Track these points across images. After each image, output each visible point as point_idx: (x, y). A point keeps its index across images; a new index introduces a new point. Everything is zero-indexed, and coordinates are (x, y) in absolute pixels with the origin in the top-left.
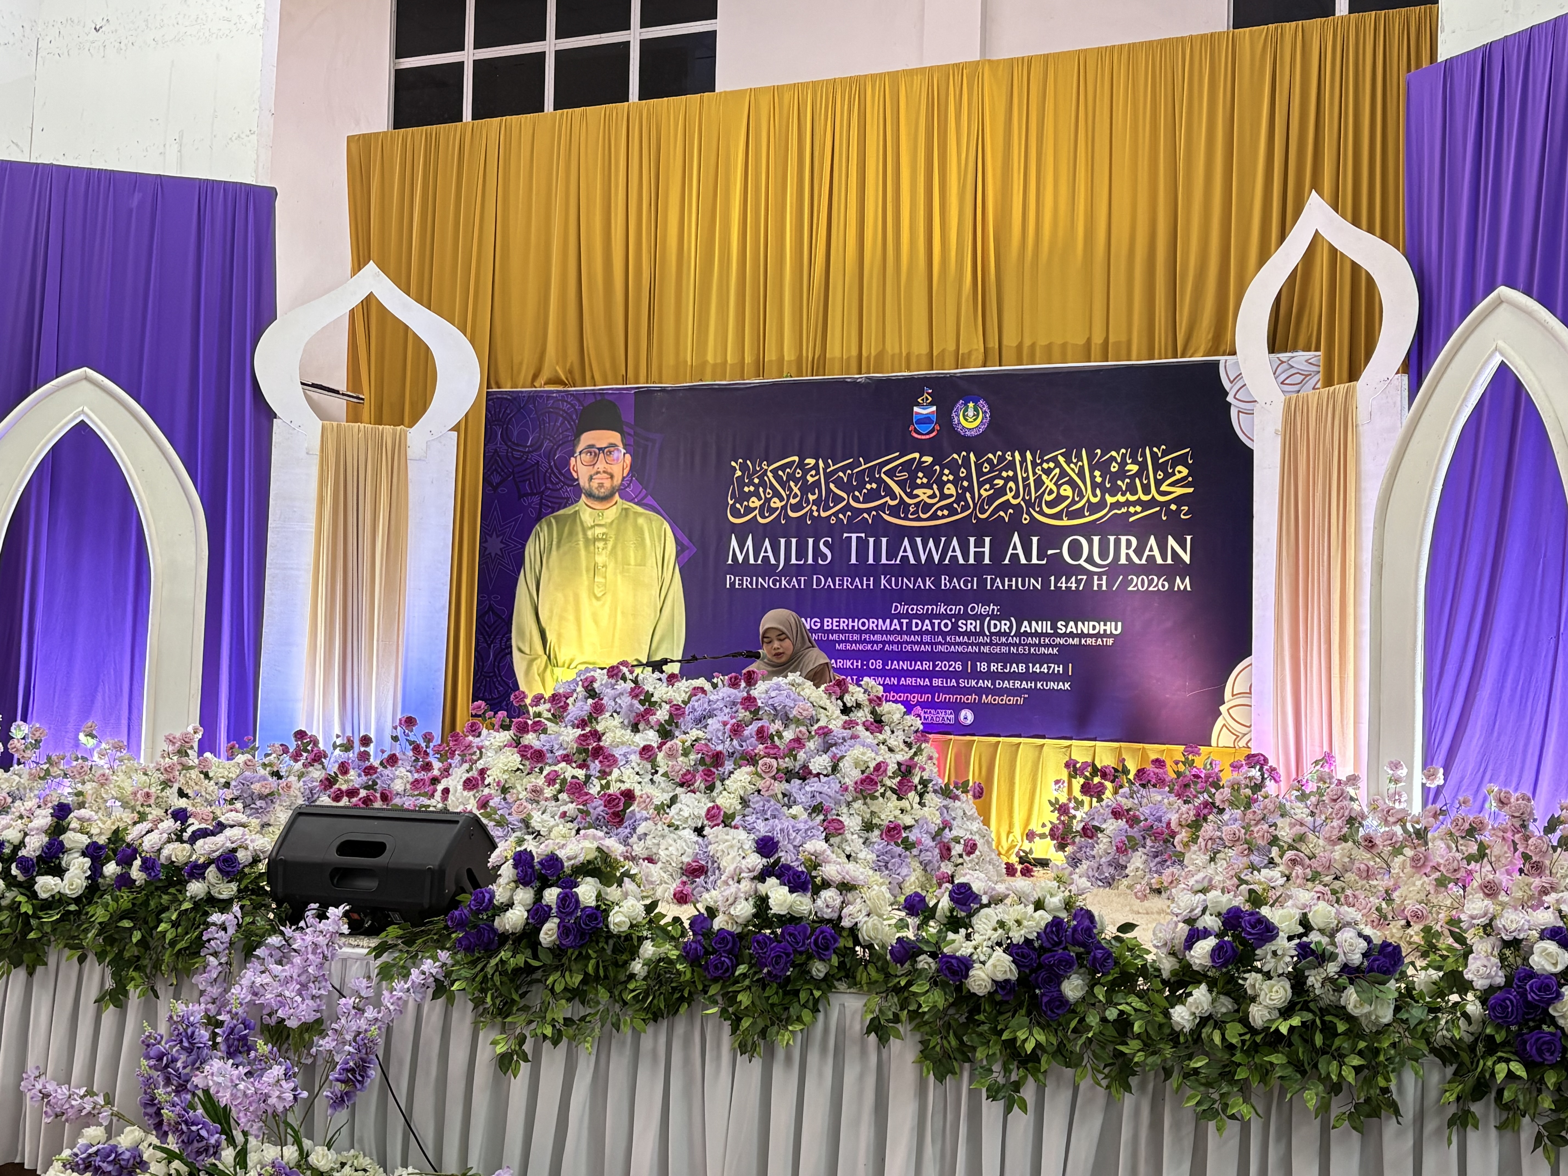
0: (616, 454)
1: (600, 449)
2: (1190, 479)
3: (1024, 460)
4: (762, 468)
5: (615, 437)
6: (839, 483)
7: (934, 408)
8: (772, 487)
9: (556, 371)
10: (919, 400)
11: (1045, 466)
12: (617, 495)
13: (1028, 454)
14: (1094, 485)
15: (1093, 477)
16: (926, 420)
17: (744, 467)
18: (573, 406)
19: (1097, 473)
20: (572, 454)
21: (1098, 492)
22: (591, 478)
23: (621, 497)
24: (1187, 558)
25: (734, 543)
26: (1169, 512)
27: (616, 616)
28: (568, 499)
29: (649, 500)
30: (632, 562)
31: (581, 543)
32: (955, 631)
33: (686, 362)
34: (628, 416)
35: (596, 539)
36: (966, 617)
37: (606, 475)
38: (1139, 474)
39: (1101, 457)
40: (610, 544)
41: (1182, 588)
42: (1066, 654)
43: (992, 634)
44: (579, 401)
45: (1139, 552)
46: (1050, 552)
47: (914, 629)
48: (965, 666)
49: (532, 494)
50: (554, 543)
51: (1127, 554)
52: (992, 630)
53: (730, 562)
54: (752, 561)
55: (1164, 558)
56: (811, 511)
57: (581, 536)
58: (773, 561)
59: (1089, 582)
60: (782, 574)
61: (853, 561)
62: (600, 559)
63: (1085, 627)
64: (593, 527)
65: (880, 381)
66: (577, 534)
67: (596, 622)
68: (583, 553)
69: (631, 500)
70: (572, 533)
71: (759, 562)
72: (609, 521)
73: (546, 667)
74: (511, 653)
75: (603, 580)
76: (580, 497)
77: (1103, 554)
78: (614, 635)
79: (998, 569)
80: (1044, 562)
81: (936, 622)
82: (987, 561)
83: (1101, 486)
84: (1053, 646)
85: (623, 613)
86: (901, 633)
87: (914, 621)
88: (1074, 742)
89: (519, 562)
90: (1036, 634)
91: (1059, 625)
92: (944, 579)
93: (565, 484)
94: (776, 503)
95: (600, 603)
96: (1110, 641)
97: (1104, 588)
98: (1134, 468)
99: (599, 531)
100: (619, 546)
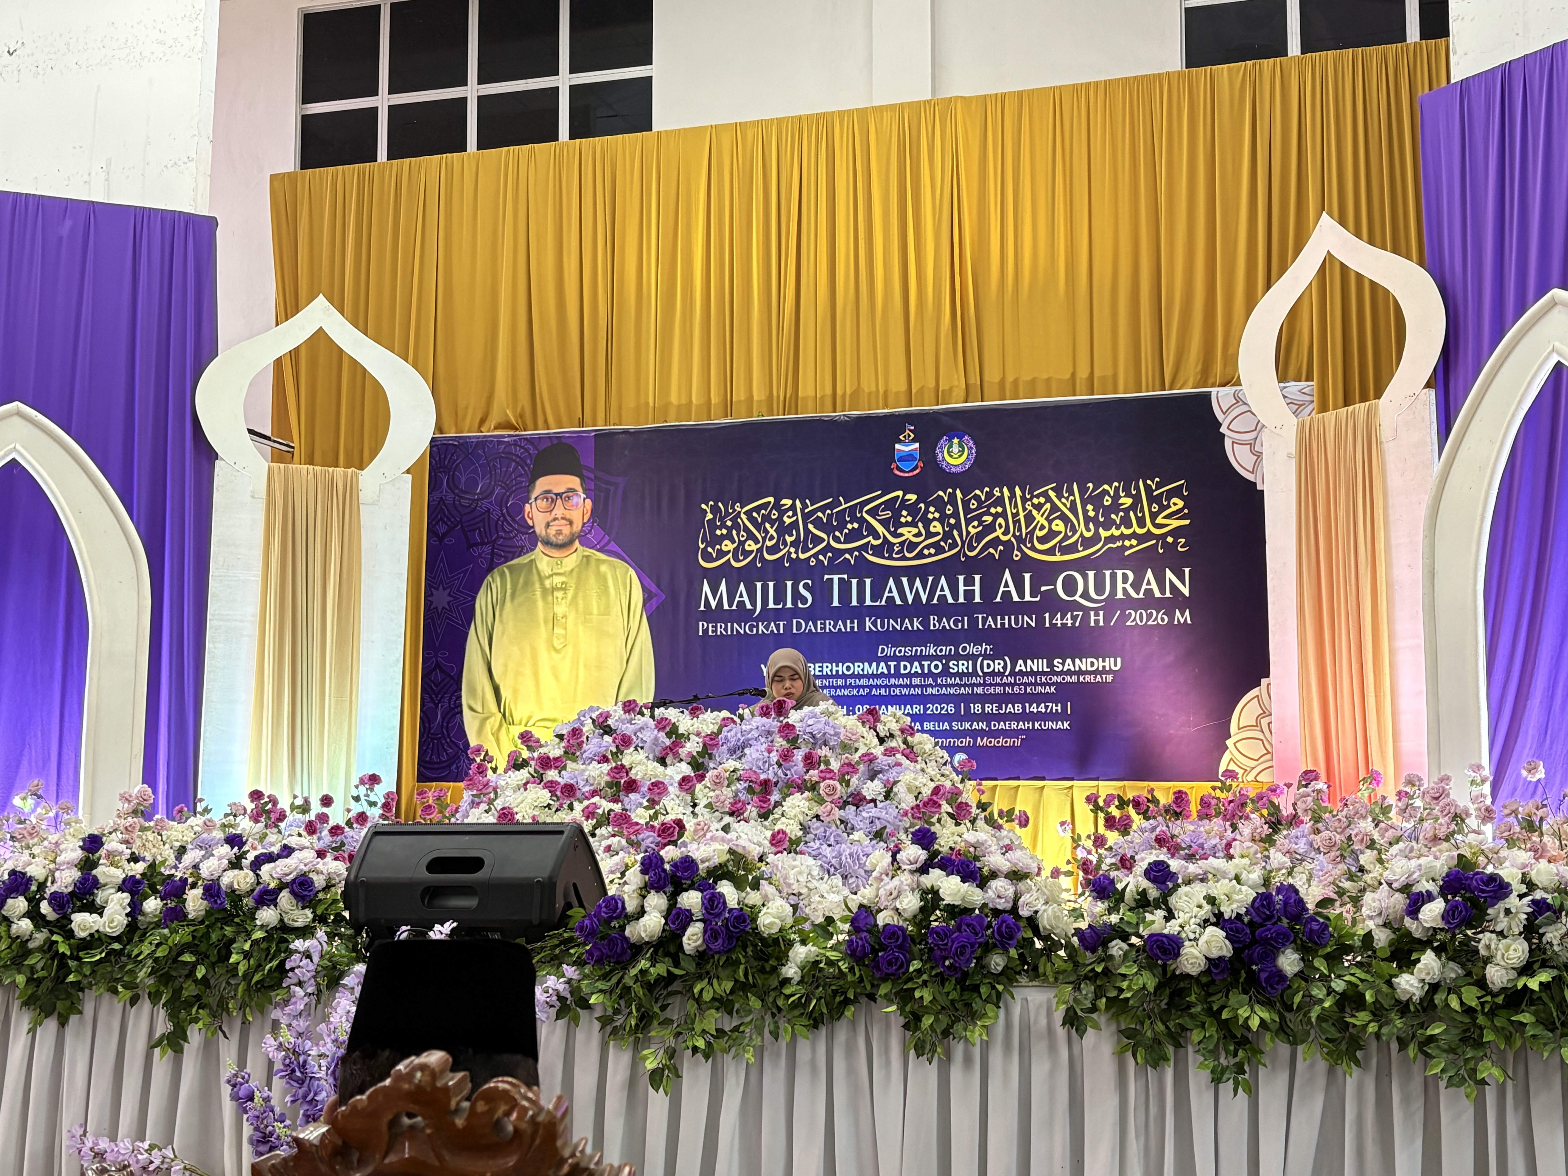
0: (575, 499)
1: (557, 495)
2: (1186, 511)
3: (1013, 495)
4: (734, 510)
5: (573, 482)
6: (818, 524)
7: (917, 445)
8: (746, 529)
9: (507, 415)
10: (901, 437)
11: (1035, 501)
12: (577, 542)
13: (1017, 489)
14: (1087, 519)
15: (1085, 512)
16: (909, 457)
17: (715, 510)
18: (527, 450)
19: (1090, 507)
20: (527, 500)
21: (1091, 526)
22: (548, 525)
23: (582, 544)
24: (1186, 591)
25: (706, 588)
26: (1165, 545)
27: (578, 669)
28: (522, 547)
29: (613, 546)
30: (595, 611)
31: (538, 594)
32: (946, 673)
33: (647, 404)
34: (589, 460)
35: (554, 589)
36: (957, 657)
37: (564, 522)
38: (1133, 507)
39: (1093, 491)
40: (570, 594)
41: (1182, 621)
42: (1063, 692)
43: (985, 674)
44: (533, 444)
45: (1136, 586)
46: (1043, 588)
47: (902, 672)
48: (957, 708)
49: (483, 543)
50: (508, 594)
51: (1124, 589)
52: (986, 670)
53: (702, 608)
54: (726, 607)
55: (1163, 591)
56: (790, 553)
57: (537, 586)
58: (749, 606)
59: (1086, 617)
60: (760, 618)
61: (836, 603)
62: (560, 610)
63: (1083, 664)
64: (551, 576)
65: (859, 419)
66: (533, 584)
67: (556, 676)
68: (540, 604)
69: (593, 547)
70: (528, 583)
71: (734, 607)
72: (569, 569)
73: (501, 726)
74: (461, 712)
75: (563, 632)
76: (536, 546)
77: (1099, 589)
78: (575, 689)
79: (990, 607)
80: (1038, 599)
81: (926, 663)
82: (977, 599)
83: (1095, 520)
84: (1050, 685)
85: (585, 666)
86: (889, 676)
87: (902, 664)
88: (1076, 783)
89: (470, 615)
90: (1032, 673)
91: (1055, 662)
92: (933, 620)
93: (519, 532)
94: (750, 546)
95: (560, 656)
96: (1110, 678)
97: (1101, 624)
98: (1128, 501)
99: (557, 580)
100: (581, 594)
